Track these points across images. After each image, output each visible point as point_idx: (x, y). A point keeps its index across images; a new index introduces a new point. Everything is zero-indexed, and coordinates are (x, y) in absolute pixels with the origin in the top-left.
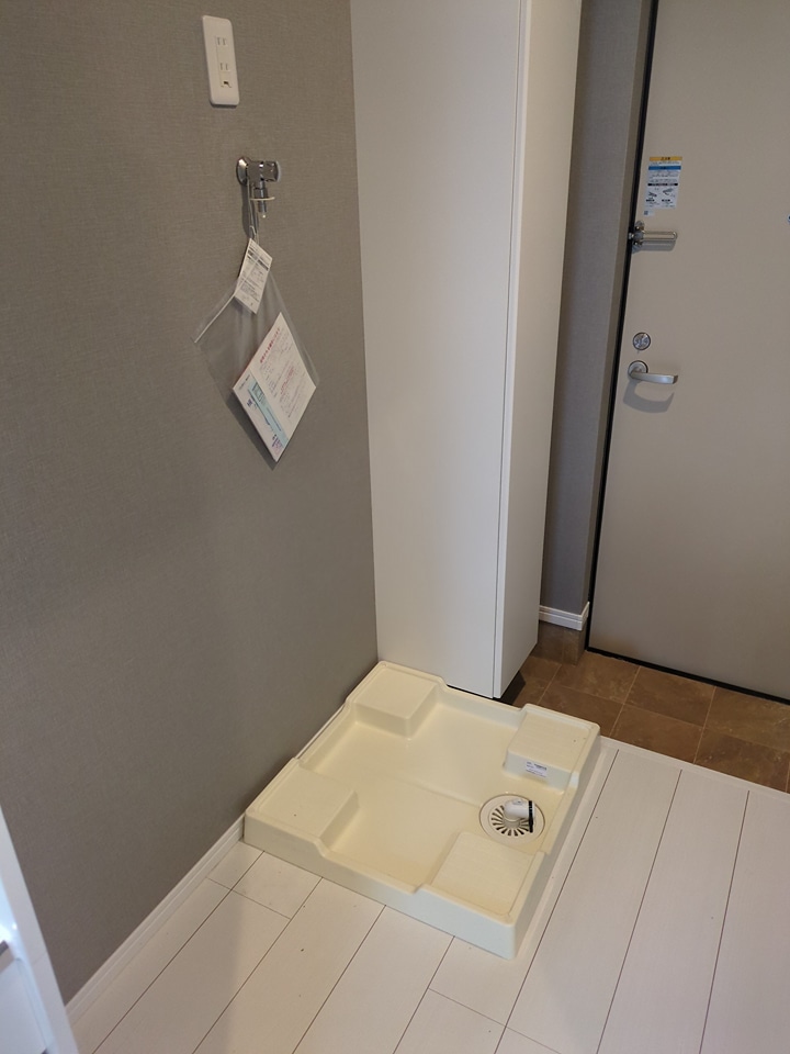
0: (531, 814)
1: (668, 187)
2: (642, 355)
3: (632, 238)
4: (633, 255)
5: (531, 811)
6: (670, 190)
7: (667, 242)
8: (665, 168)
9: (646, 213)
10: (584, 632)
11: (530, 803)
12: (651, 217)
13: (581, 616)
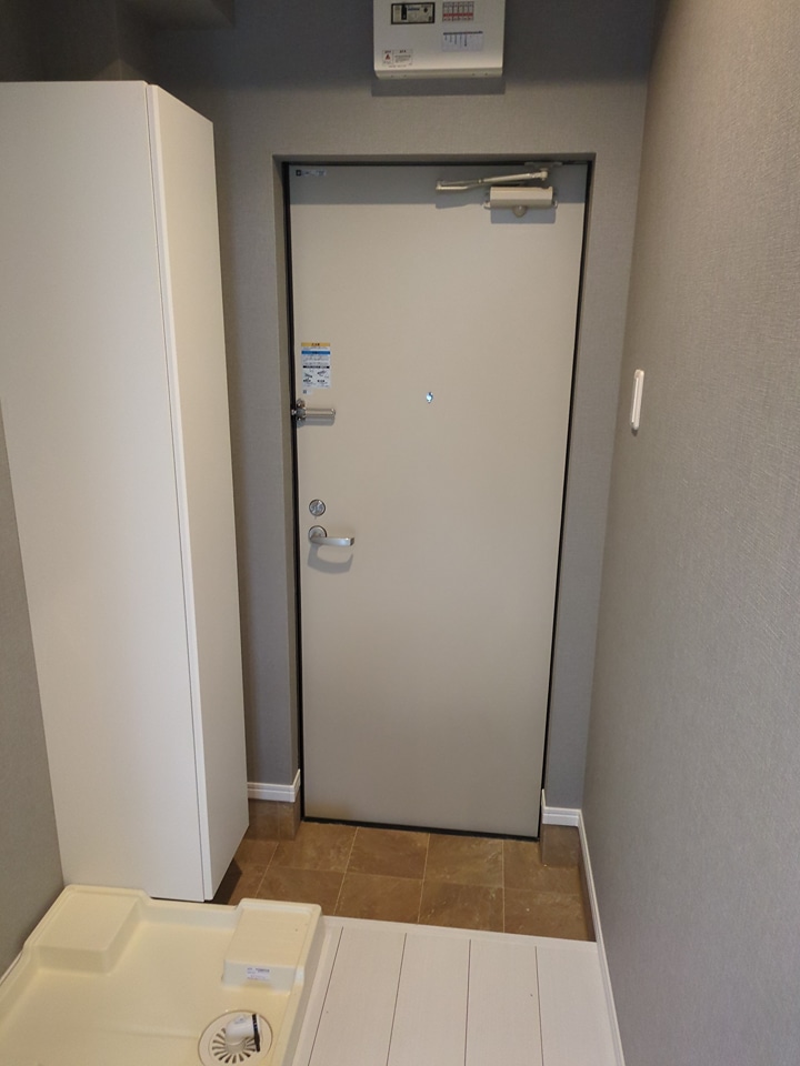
0: (256, 1030)
1: (321, 370)
2: (320, 521)
3: (296, 415)
4: (298, 430)
5: (255, 1026)
6: (323, 372)
7: (327, 417)
8: (316, 353)
9: (305, 392)
10: (299, 802)
11: (254, 1017)
12: (309, 395)
13: (292, 787)
